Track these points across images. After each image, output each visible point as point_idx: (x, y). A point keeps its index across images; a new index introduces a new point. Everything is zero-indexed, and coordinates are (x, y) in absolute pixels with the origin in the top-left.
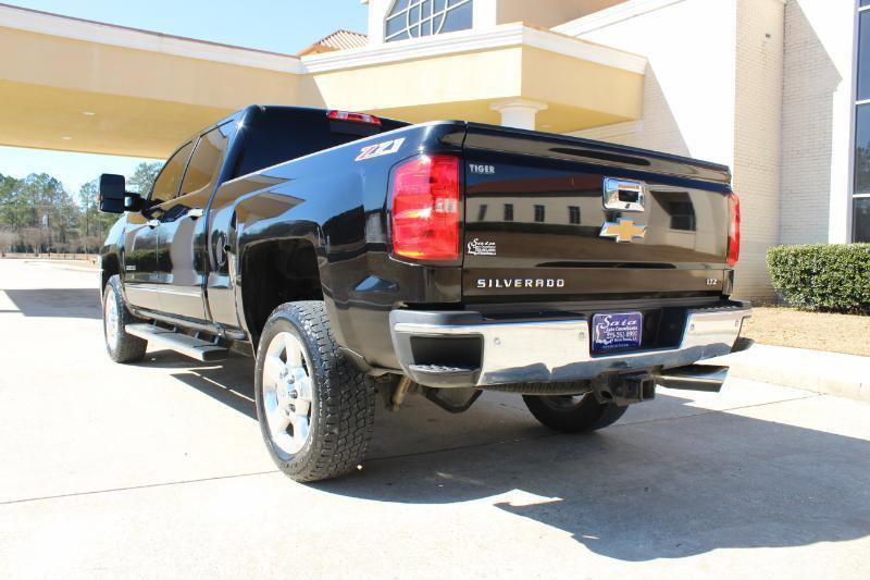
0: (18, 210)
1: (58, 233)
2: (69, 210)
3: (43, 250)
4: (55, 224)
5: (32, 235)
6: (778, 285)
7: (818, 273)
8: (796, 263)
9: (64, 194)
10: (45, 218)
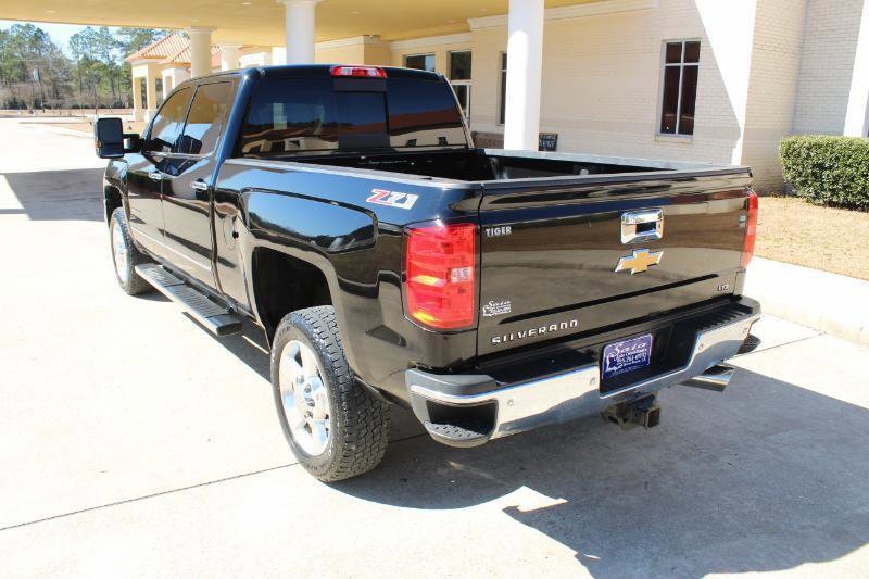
0: (6, 64)
1: (51, 88)
2: (60, 62)
3: (37, 106)
4: (46, 78)
5: (24, 91)
6: (788, 176)
7: (830, 168)
8: (809, 156)
9: (53, 46)
10: (35, 72)
